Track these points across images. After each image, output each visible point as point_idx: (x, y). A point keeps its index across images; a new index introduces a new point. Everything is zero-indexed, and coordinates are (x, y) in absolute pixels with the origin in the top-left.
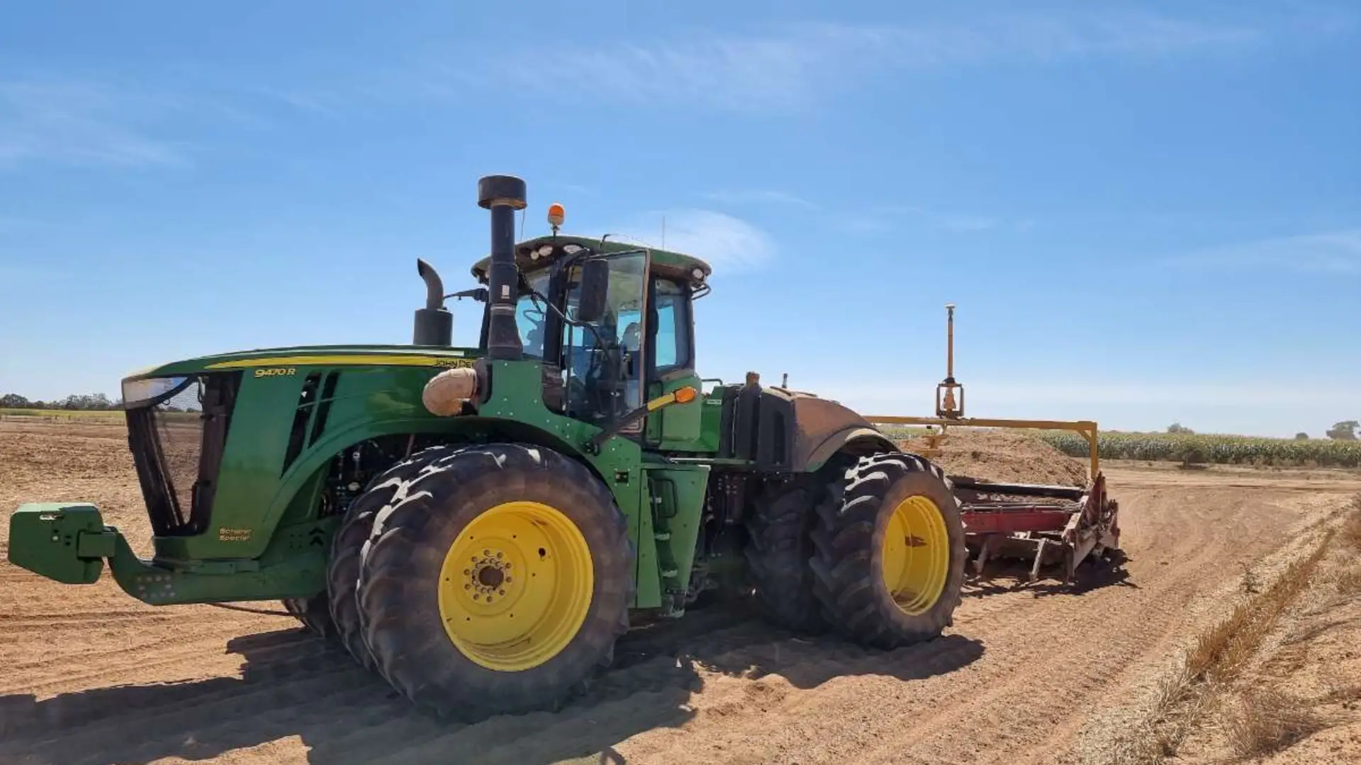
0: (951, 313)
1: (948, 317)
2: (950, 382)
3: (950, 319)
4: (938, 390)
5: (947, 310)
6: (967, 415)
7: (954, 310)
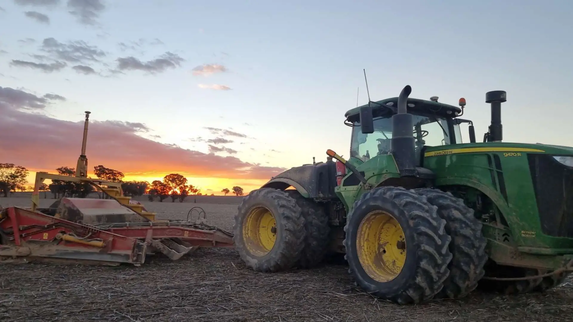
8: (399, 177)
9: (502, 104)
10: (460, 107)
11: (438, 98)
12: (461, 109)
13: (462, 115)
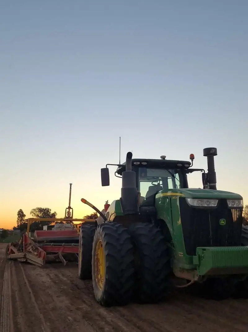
0: (71, 186)
1: (70, 187)
2: (69, 208)
3: (71, 188)
4: (66, 210)
5: (70, 185)
6: (74, 218)
7: (72, 185)
8: (122, 215)
9: (215, 157)
10: (190, 161)
11: (165, 157)
12: (191, 162)
13: (192, 166)
